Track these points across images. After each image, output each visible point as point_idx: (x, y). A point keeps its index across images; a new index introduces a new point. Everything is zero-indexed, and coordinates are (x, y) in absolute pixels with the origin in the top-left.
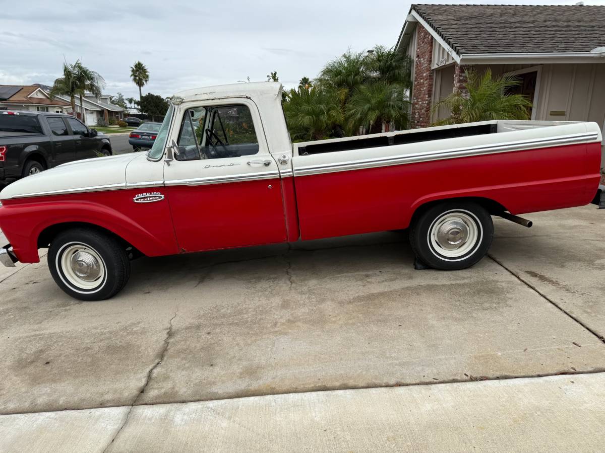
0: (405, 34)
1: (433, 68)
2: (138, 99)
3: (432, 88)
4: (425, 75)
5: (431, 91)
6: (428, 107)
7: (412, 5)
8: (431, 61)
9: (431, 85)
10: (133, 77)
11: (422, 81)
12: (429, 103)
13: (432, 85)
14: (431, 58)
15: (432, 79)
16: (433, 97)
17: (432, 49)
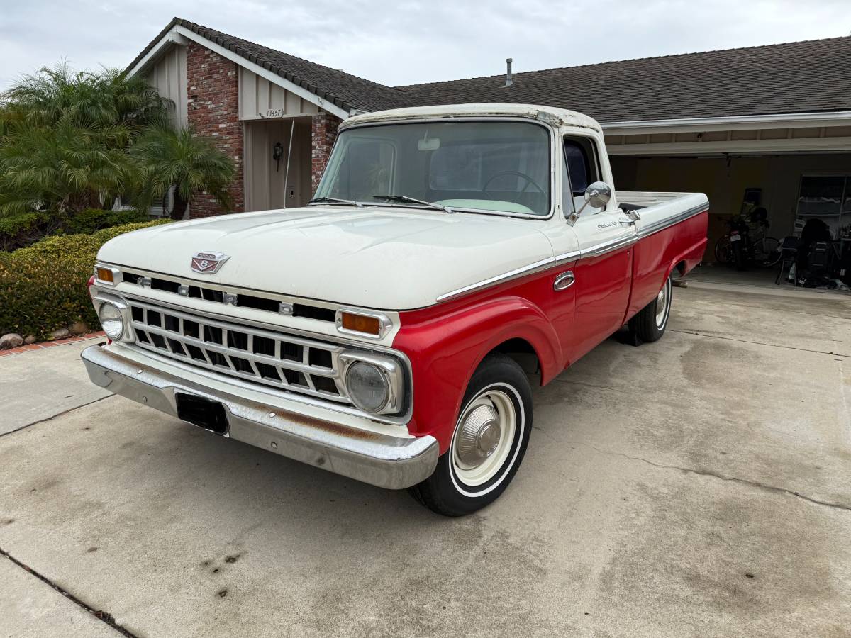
1: (241, 119)
3: (242, 146)
4: (222, 126)
5: (242, 150)
6: (240, 173)
8: (236, 108)
9: (240, 143)
11: (215, 134)
12: (241, 167)
14: (237, 103)
15: (241, 133)
17: (236, 91)
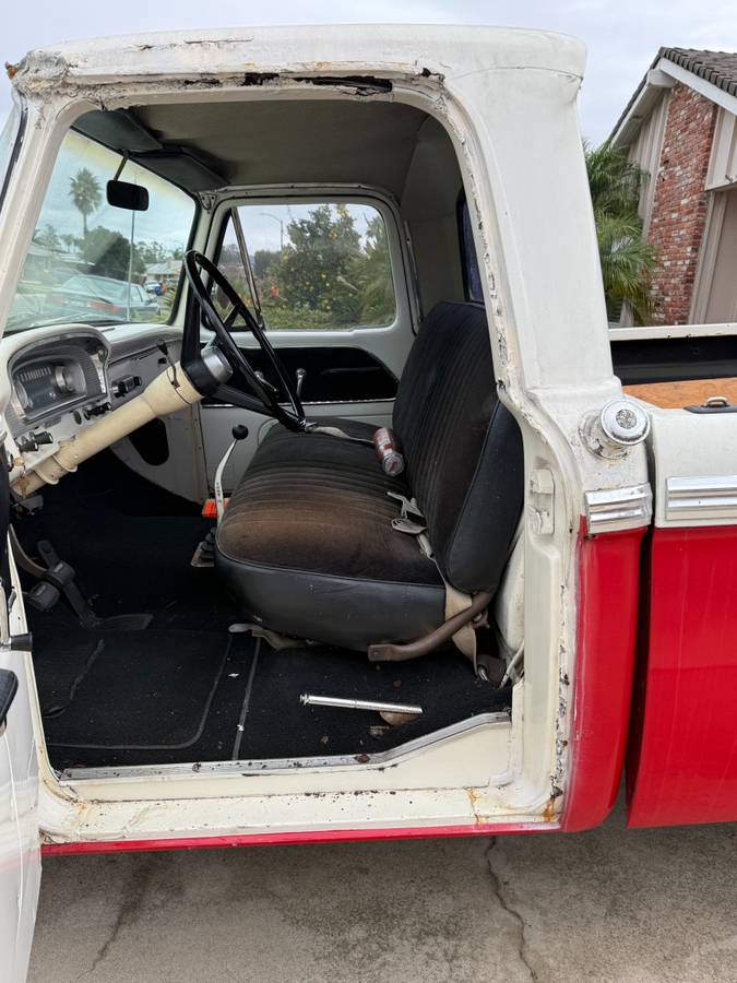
0: (635, 116)
1: (708, 187)
2: (79, 234)
3: (702, 231)
4: (684, 202)
5: (700, 237)
6: (690, 273)
7: (662, 49)
8: (705, 171)
9: (700, 226)
10: (72, 197)
11: (674, 215)
13: (703, 224)
14: (706, 164)
15: (705, 211)
16: (702, 251)
17: (710, 143)
